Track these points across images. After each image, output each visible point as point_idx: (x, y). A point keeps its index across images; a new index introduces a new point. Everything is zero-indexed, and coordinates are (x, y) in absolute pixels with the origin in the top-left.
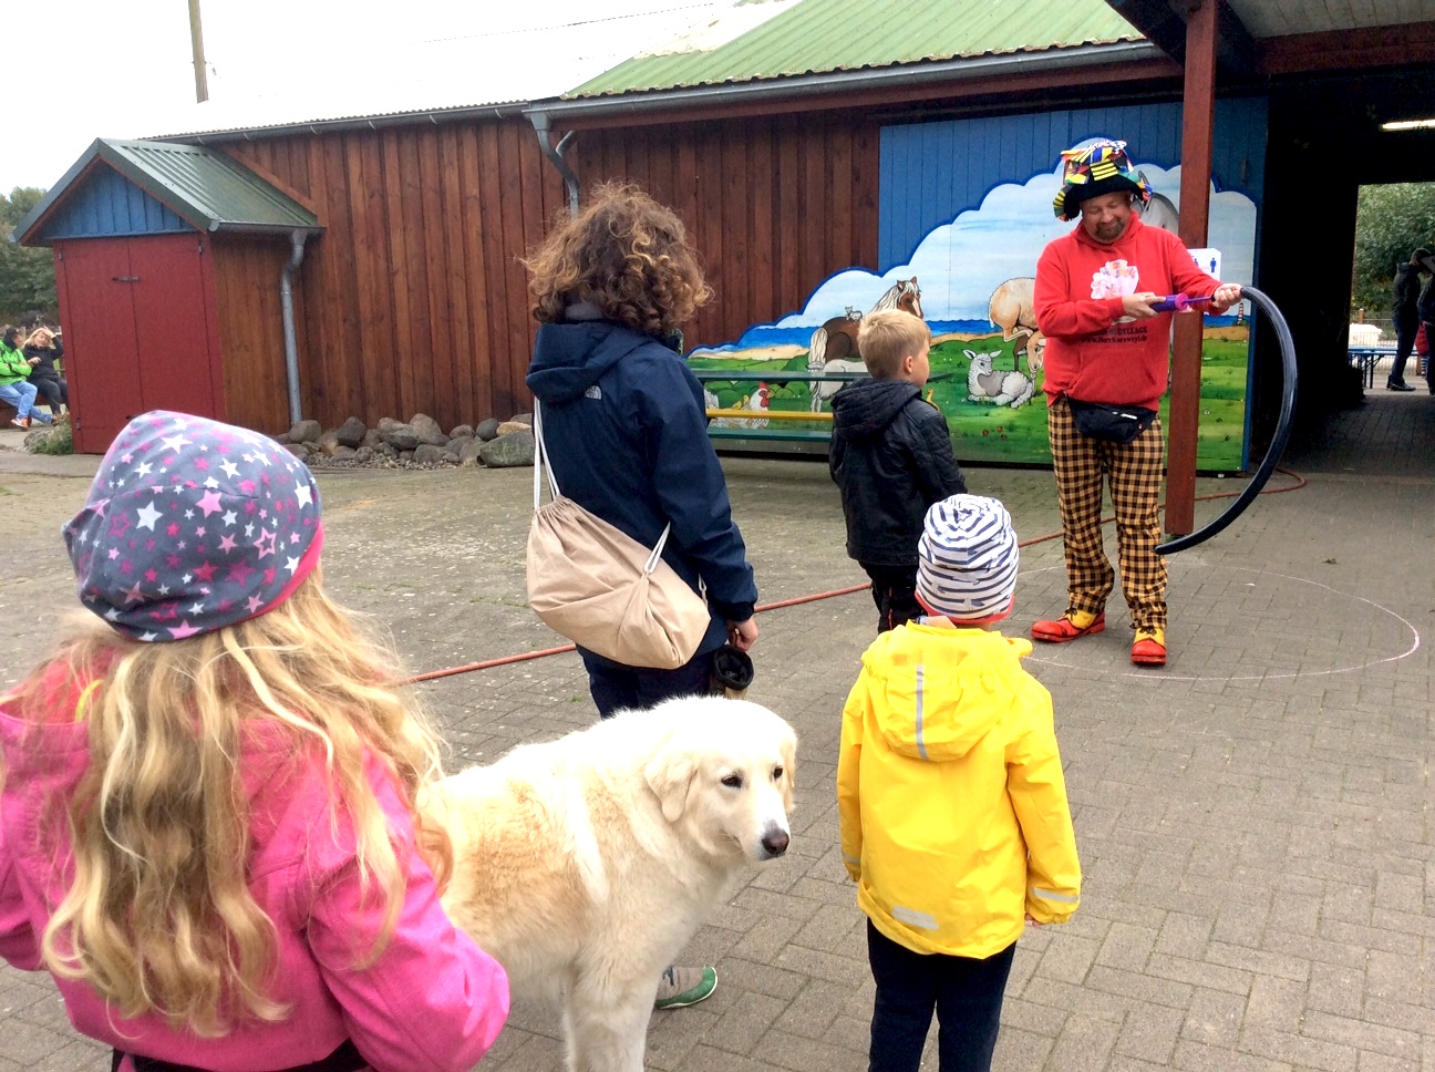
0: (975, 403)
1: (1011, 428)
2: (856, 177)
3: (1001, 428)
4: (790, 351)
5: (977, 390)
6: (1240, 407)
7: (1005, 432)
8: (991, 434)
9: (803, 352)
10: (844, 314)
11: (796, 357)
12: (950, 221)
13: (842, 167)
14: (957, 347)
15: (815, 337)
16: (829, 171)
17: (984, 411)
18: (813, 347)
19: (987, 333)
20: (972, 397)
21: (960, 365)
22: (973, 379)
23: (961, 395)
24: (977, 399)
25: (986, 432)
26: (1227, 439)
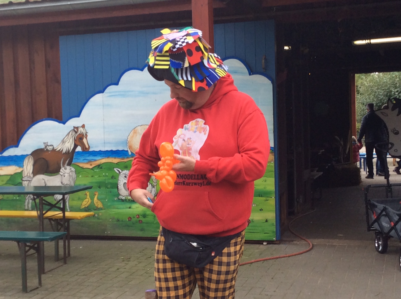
0: (123, 200)
1: (144, 216)
2: (48, 65)
3: (138, 216)
4: (11, 170)
5: (124, 193)
6: (272, 202)
7: (141, 218)
8: (133, 220)
9: (19, 170)
10: (43, 147)
11: (16, 174)
12: (102, 91)
13: (39, 59)
14: (110, 167)
15: (26, 161)
16: (32, 61)
17: (128, 205)
18: (25, 167)
19: (128, 158)
20: (121, 197)
21: (113, 177)
22: (121, 186)
23: (115, 196)
24: (123, 198)
25: (130, 218)
26: (266, 221)
